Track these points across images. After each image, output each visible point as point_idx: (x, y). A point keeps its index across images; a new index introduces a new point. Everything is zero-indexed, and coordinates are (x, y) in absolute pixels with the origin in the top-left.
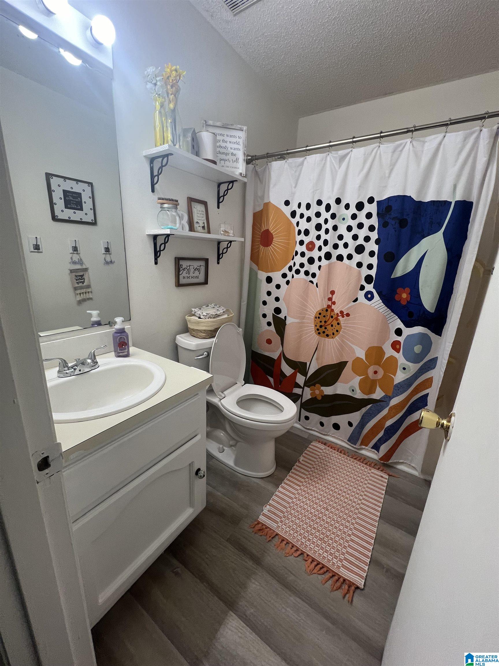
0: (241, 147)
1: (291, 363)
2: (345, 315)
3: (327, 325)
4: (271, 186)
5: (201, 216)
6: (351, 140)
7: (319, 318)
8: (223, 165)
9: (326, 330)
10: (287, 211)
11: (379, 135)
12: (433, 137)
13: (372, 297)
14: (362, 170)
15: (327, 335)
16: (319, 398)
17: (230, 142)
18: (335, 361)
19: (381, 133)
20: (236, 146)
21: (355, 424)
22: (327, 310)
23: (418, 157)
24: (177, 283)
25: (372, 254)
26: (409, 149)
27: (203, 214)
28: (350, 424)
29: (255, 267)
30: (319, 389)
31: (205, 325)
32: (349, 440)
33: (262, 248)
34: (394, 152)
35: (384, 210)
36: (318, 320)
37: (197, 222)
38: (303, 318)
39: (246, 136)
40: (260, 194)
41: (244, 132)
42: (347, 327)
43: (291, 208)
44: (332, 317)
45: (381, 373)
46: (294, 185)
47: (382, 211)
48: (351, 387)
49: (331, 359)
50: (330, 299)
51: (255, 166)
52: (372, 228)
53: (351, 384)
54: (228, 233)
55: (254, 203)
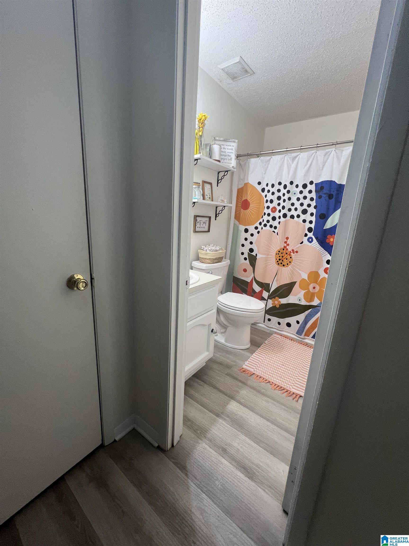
0: (233, 151)
1: (260, 284)
2: (295, 252)
3: (283, 259)
4: (250, 173)
5: (209, 191)
6: (300, 148)
7: (278, 254)
8: (223, 161)
9: (282, 262)
10: (259, 188)
11: (316, 146)
12: (348, 148)
13: (312, 240)
14: (306, 165)
15: (284, 265)
16: (278, 306)
17: (228, 149)
18: (288, 282)
19: (318, 144)
20: (231, 151)
21: (301, 323)
22: (283, 249)
23: (339, 160)
24: (194, 230)
25: (312, 214)
26: (334, 154)
27: (210, 190)
28: (298, 322)
29: (237, 223)
30: (277, 300)
31: (210, 255)
32: (297, 333)
33: (243, 211)
34: (325, 155)
35: (319, 189)
36: (278, 256)
37: (207, 195)
38: (268, 255)
39: (237, 145)
40: (242, 177)
41: (236, 143)
42: (296, 259)
43: (262, 186)
44: (287, 254)
45: (318, 288)
46: (264, 173)
47: (318, 189)
48: (299, 298)
49: (286, 281)
50: (286, 242)
51: (239, 161)
52: (312, 199)
53: (299, 296)
54: (224, 201)
55: (238, 182)
